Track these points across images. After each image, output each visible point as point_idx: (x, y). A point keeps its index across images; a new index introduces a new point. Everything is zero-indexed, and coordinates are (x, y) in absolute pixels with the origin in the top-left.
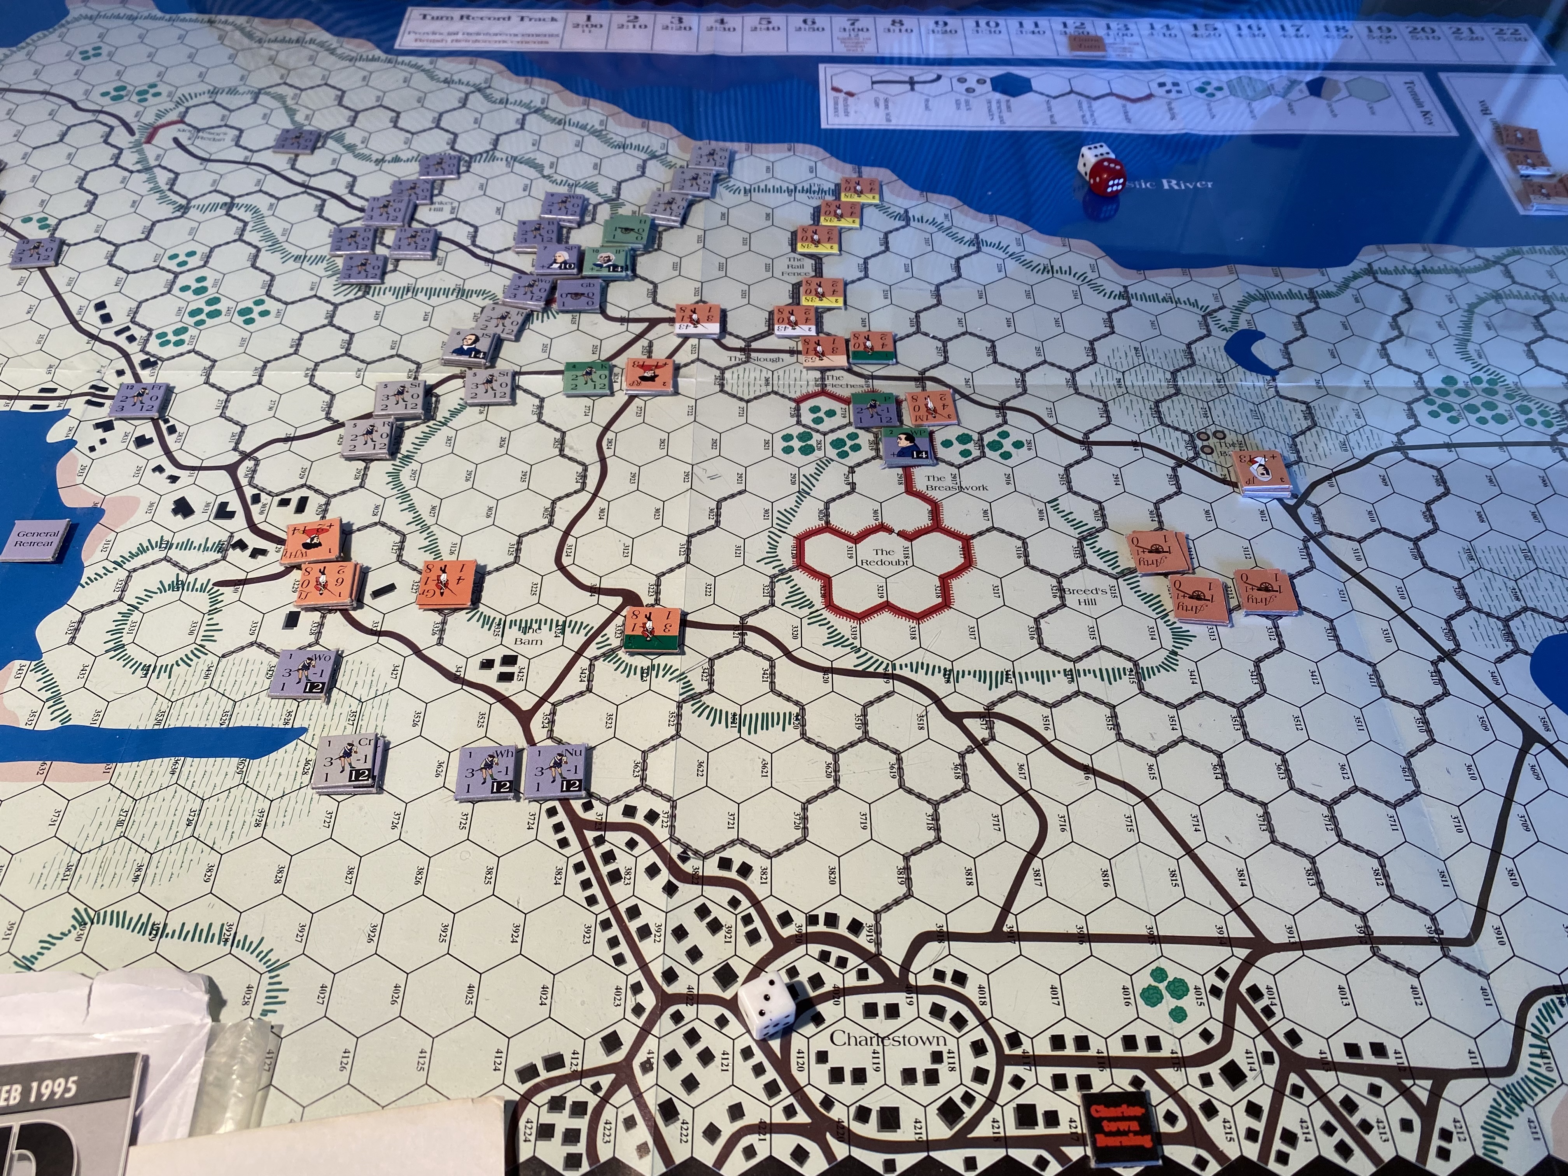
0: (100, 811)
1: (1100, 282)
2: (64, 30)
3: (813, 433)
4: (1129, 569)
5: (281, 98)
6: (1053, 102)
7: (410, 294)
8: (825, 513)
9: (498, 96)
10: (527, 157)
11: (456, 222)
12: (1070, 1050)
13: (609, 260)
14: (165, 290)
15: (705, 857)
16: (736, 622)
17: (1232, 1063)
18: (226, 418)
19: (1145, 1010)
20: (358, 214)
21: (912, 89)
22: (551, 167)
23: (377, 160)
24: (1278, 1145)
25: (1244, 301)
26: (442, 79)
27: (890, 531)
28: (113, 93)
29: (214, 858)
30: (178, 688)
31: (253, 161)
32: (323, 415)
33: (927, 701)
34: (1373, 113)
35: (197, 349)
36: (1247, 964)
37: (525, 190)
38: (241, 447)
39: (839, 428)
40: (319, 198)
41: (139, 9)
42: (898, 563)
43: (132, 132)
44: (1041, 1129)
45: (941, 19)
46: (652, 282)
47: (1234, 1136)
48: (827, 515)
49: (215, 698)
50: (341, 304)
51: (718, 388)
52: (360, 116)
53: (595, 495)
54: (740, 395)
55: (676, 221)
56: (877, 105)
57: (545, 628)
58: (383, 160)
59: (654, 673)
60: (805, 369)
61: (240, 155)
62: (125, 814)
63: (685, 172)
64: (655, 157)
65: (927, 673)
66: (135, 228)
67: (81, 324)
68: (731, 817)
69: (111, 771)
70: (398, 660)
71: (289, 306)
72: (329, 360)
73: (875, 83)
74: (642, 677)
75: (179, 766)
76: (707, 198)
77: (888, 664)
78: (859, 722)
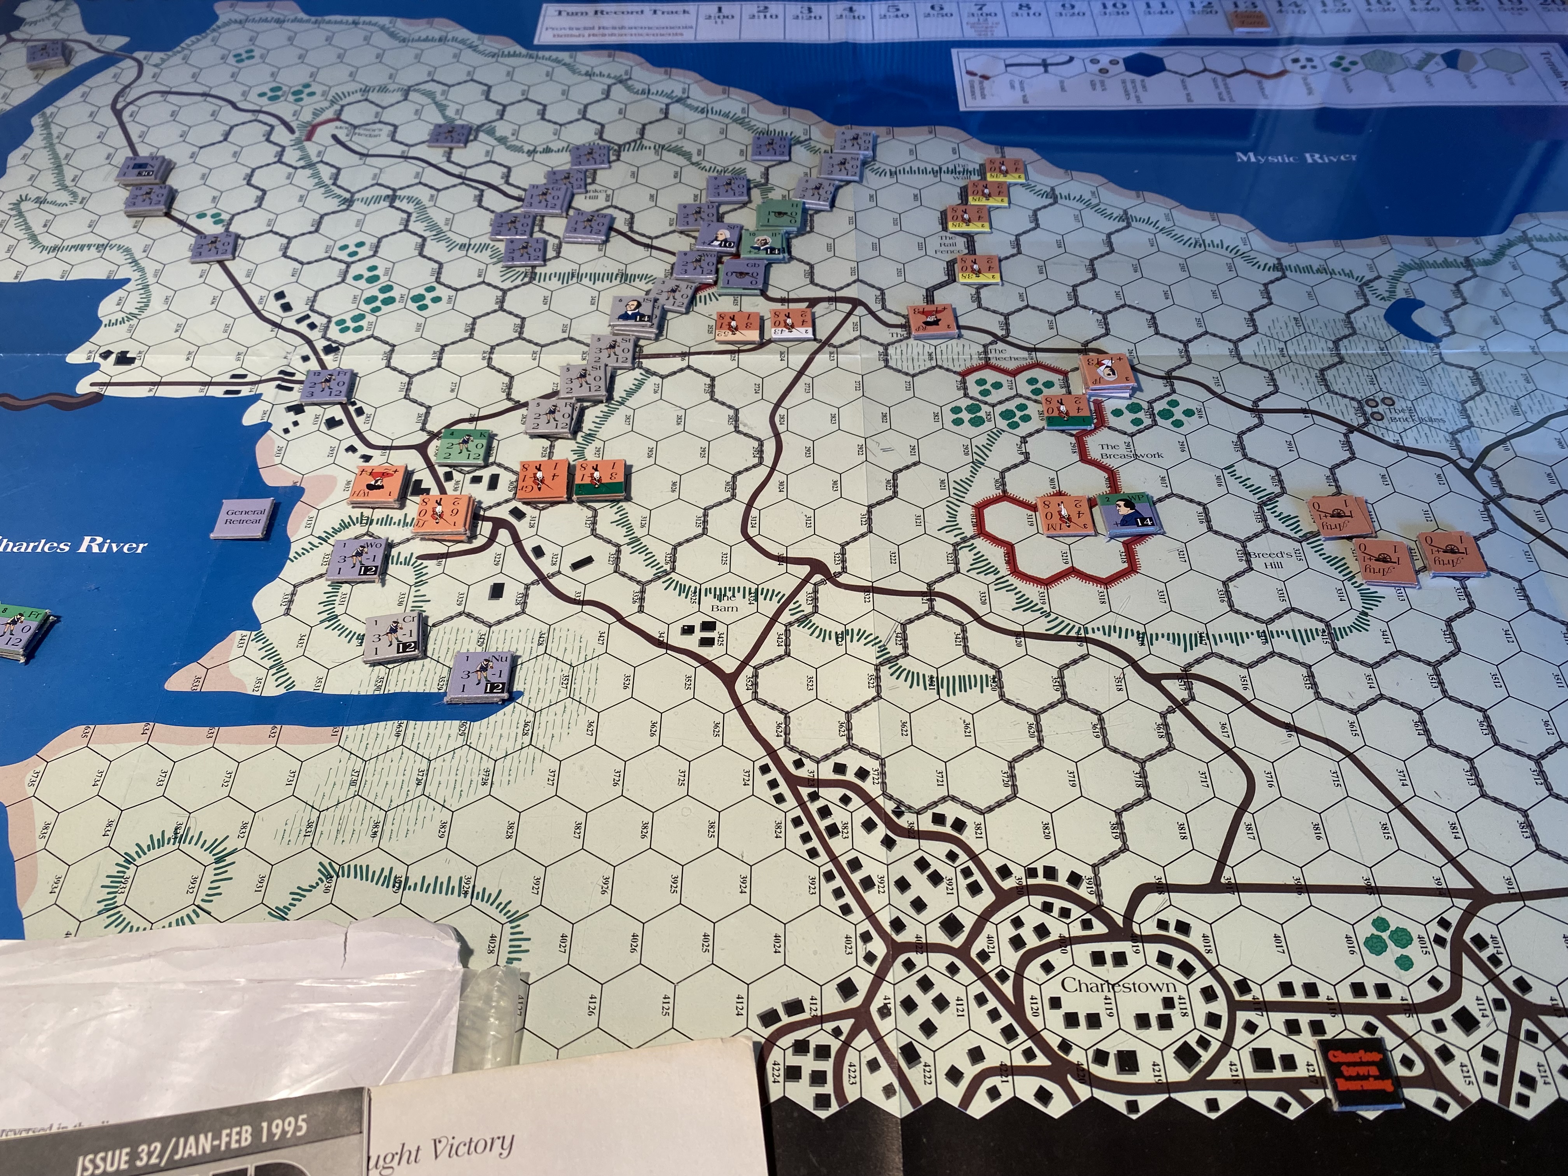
0: (333, 772)
1: (1252, 254)
2: (215, 34)
3: (982, 406)
4: (1311, 532)
6: (1188, 80)
7: (575, 279)
8: (1002, 482)
9: (639, 87)
10: (674, 145)
11: (611, 210)
12: (1300, 996)
13: (766, 243)
14: (339, 279)
15: (918, 813)
16: (924, 588)
17: (1464, 1009)
18: (410, 400)
19: (1371, 959)
20: (515, 204)
21: (1046, 71)
22: (699, 155)
23: (529, 151)
24: (1517, 1088)
25: (1399, 271)
26: (583, 72)
28: (270, 94)
29: (446, 816)
31: (410, 155)
32: (504, 396)
33: (1123, 663)
34: (1512, 84)
35: (375, 334)
36: (1468, 915)
37: (675, 177)
38: (429, 427)
39: (1007, 400)
40: (477, 188)
41: (286, 13)
43: (292, 131)
44: (1278, 1073)
46: (808, 264)
47: (1473, 1079)
48: (1004, 484)
49: (431, 664)
50: (510, 289)
51: (882, 364)
52: (508, 109)
53: (773, 469)
54: (905, 370)
55: (825, 205)
56: (1013, 87)
57: (739, 596)
58: (534, 151)
59: (849, 638)
60: (967, 343)
61: (397, 149)
62: (356, 774)
63: (831, 157)
64: (798, 142)
65: (1120, 637)
66: (305, 221)
67: (263, 312)
68: (940, 775)
69: (339, 734)
70: (604, 628)
71: (459, 293)
72: (504, 343)
73: (1008, 66)
74: (837, 641)
75: (403, 728)
76: (855, 182)
77: (1080, 628)
78: (1057, 684)
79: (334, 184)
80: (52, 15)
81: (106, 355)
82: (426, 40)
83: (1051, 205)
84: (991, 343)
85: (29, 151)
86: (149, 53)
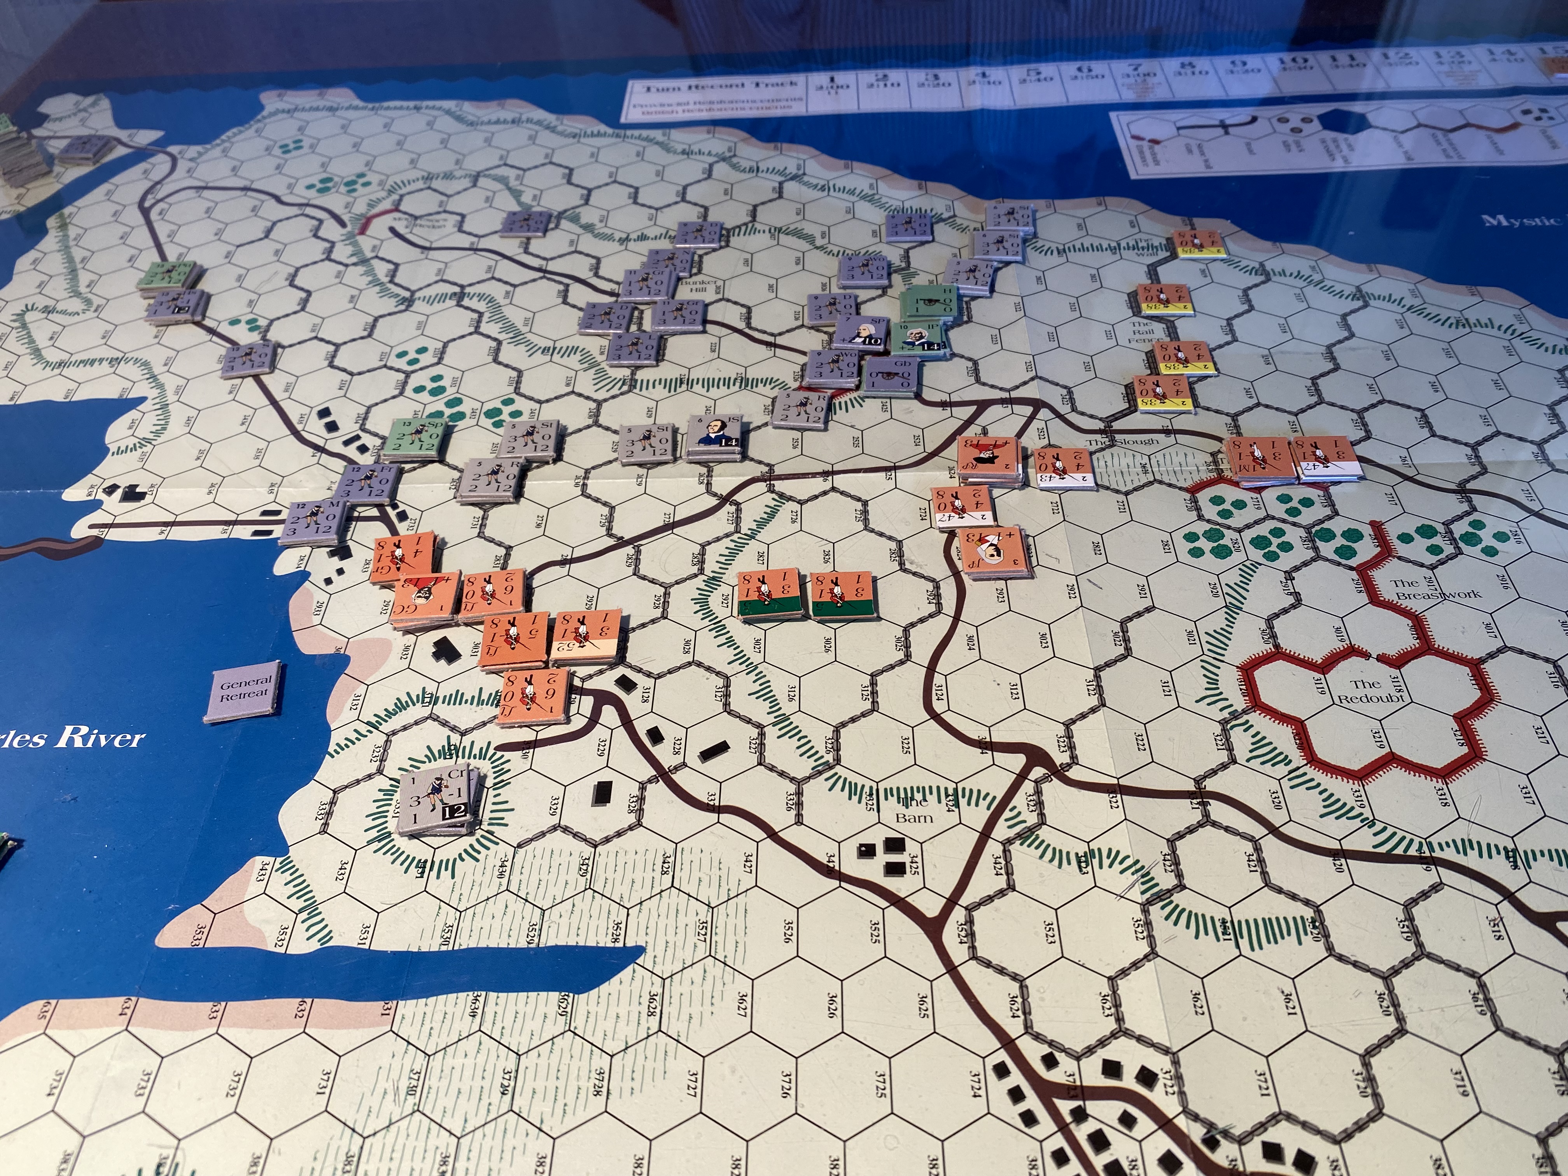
0: (384, 1073)
1: (1534, 335)
2: (260, 125)
3: (1225, 531)
5: (503, 180)
6: (1401, 136)
7: (684, 386)
8: (1271, 634)
9: (746, 164)
10: (792, 227)
11: (723, 302)
14: (397, 392)
15: (1240, 1142)
16: (1191, 786)
18: (485, 538)
20: (607, 298)
22: (823, 237)
23: (620, 239)
26: (679, 150)
27: (1366, 655)
28: (319, 186)
29: (545, 1145)
30: (466, 891)
31: (480, 247)
32: (603, 531)
33: (1494, 896)
37: (797, 264)
39: (1256, 522)
40: (560, 283)
41: (340, 100)
42: (1390, 699)
43: (343, 224)
45: (1238, 58)
46: (970, 359)
48: (1274, 636)
49: (516, 905)
50: (605, 400)
52: (594, 193)
53: (957, 619)
54: (1113, 486)
55: (985, 290)
56: (1190, 151)
57: (932, 799)
58: (627, 239)
59: (1096, 862)
60: (1189, 451)
61: (465, 241)
62: (416, 1077)
63: (984, 236)
64: (941, 220)
65: (1481, 856)
66: (356, 325)
67: (303, 433)
68: (1262, 1078)
69: (392, 1012)
70: (751, 848)
71: (544, 405)
72: (601, 465)
73: (1179, 129)
74: (1080, 867)
75: (480, 1004)
76: (1016, 262)
77: (1421, 844)
78: (1406, 929)
80: (80, 111)
81: (111, 490)
82: (498, 122)
84: (1220, 451)
85: (40, 255)
86: (184, 147)
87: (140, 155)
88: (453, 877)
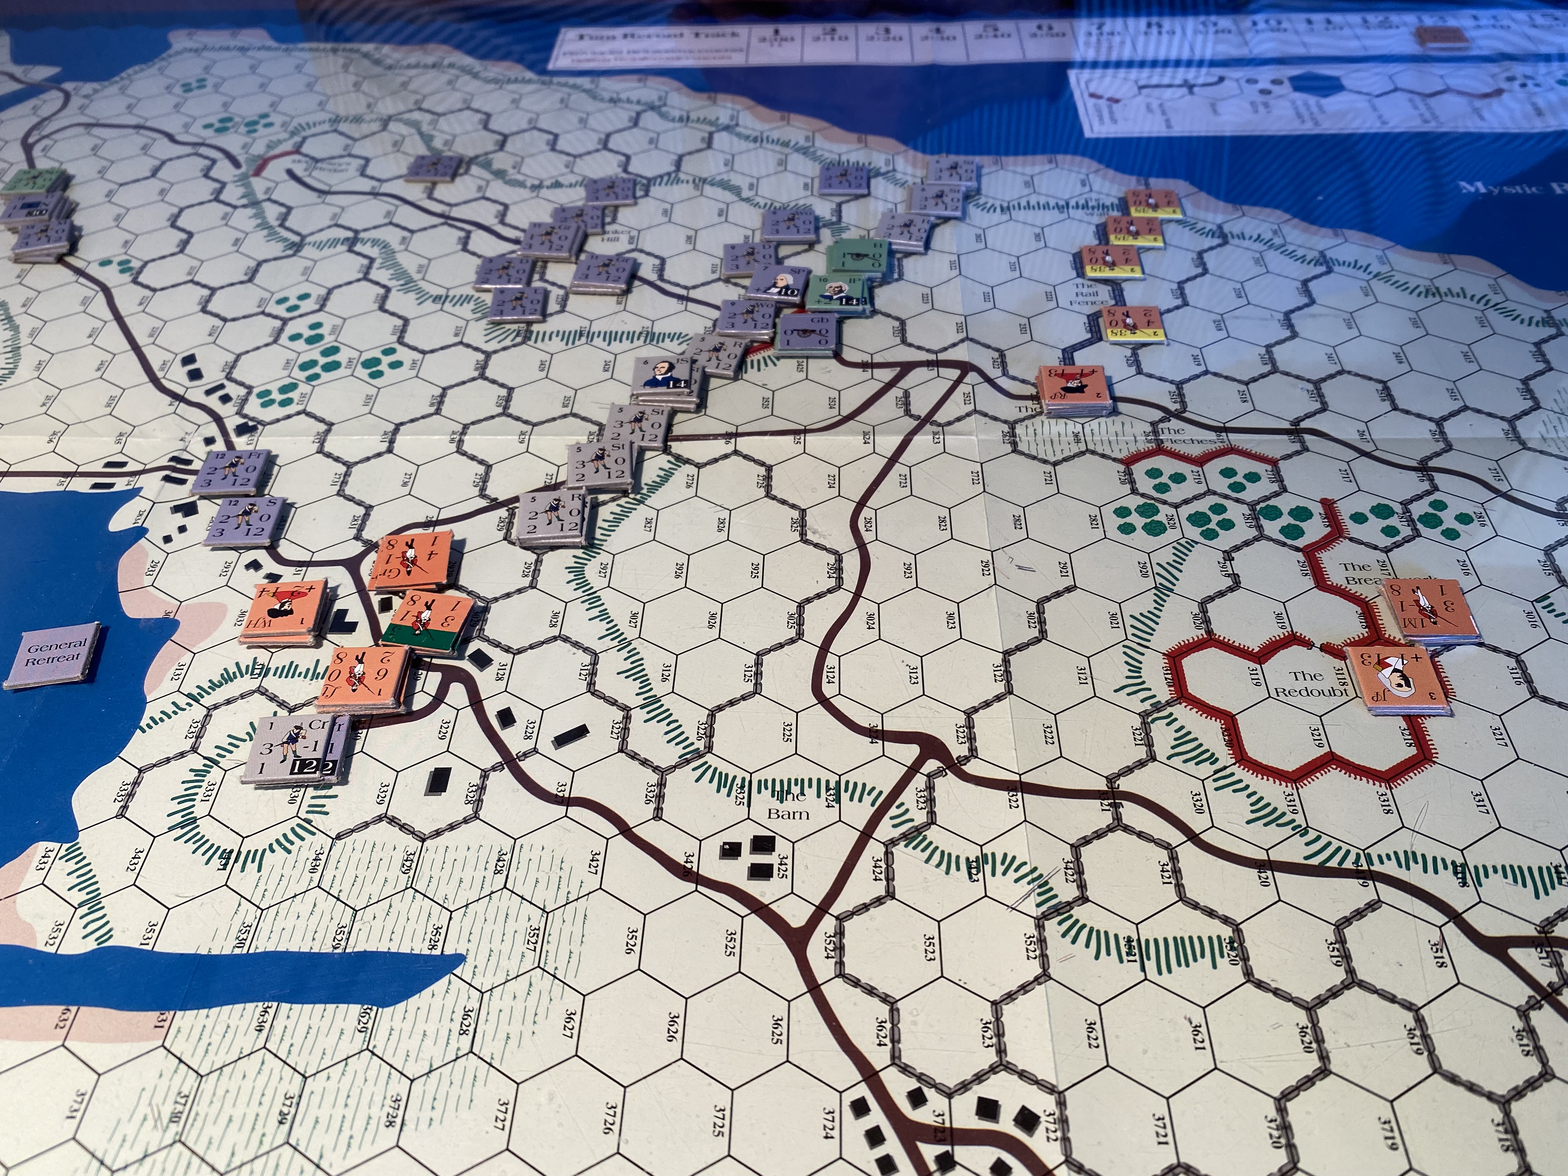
0: (146, 1096)
1: (1510, 306)
2: (164, 63)
3: (1160, 506)
5: (416, 125)
6: (1376, 100)
7: (584, 339)
8: (1204, 618)
9: (676, 114)
10: (718, 178)
11: (636, 254)
13: (841, 291)
14: (271, 340)
16: (1102, 786)
18: (344, 497)
20: (510, 247)
21: (1191, 93)
22: (750, 189)
23: (533, 186)
26: (607, 98)
27: (1309, 645)
28: (217, 125)
30: (271, 887)
31: (382, 190)
32: (476, 491)
33: (1439, 917)
35: (308, 409)
37: (720, 215)
38: (366, 535)
39: (1195, 498)
40: (462, 229)
41: (252, 40)
42: (1332, 692)
43: (236, 164)
45: (1209, 19)
46: (897, 319)
48: (1207, 621)
49: (326, 904)
50: (495, 352)
51: (1009, 448)
52: (510, 140)
53: (857, 595)
54: (1042, 456)
55: (917, 245)
56: (1150, 110)
57: (811, 792)
58: (540, 186)
59: (988, 868)
60: (1127, 420)
61: (366, 185)
62: (183, 1101)
63: (923, 190)
64: (878, 174)
65: (1425, 870)
66: (237, 268)
67: (164, 382)
68: (1160, 1123)
69: (167, 1024)
70: (599, 845)
71: (428, 356)
72: (482, 420)
73: (1141, 88)
74: (970, 874)
75: (269, 1017)
76: (956, 218)
77: (1358, 855)
78: (1336, 953)
79: (282, 225)
82: (417, 66)
83: (1220, 245)
84: (1161, 421)
86: (80, 84)
87: (32, 91)
88: (259, 870)
